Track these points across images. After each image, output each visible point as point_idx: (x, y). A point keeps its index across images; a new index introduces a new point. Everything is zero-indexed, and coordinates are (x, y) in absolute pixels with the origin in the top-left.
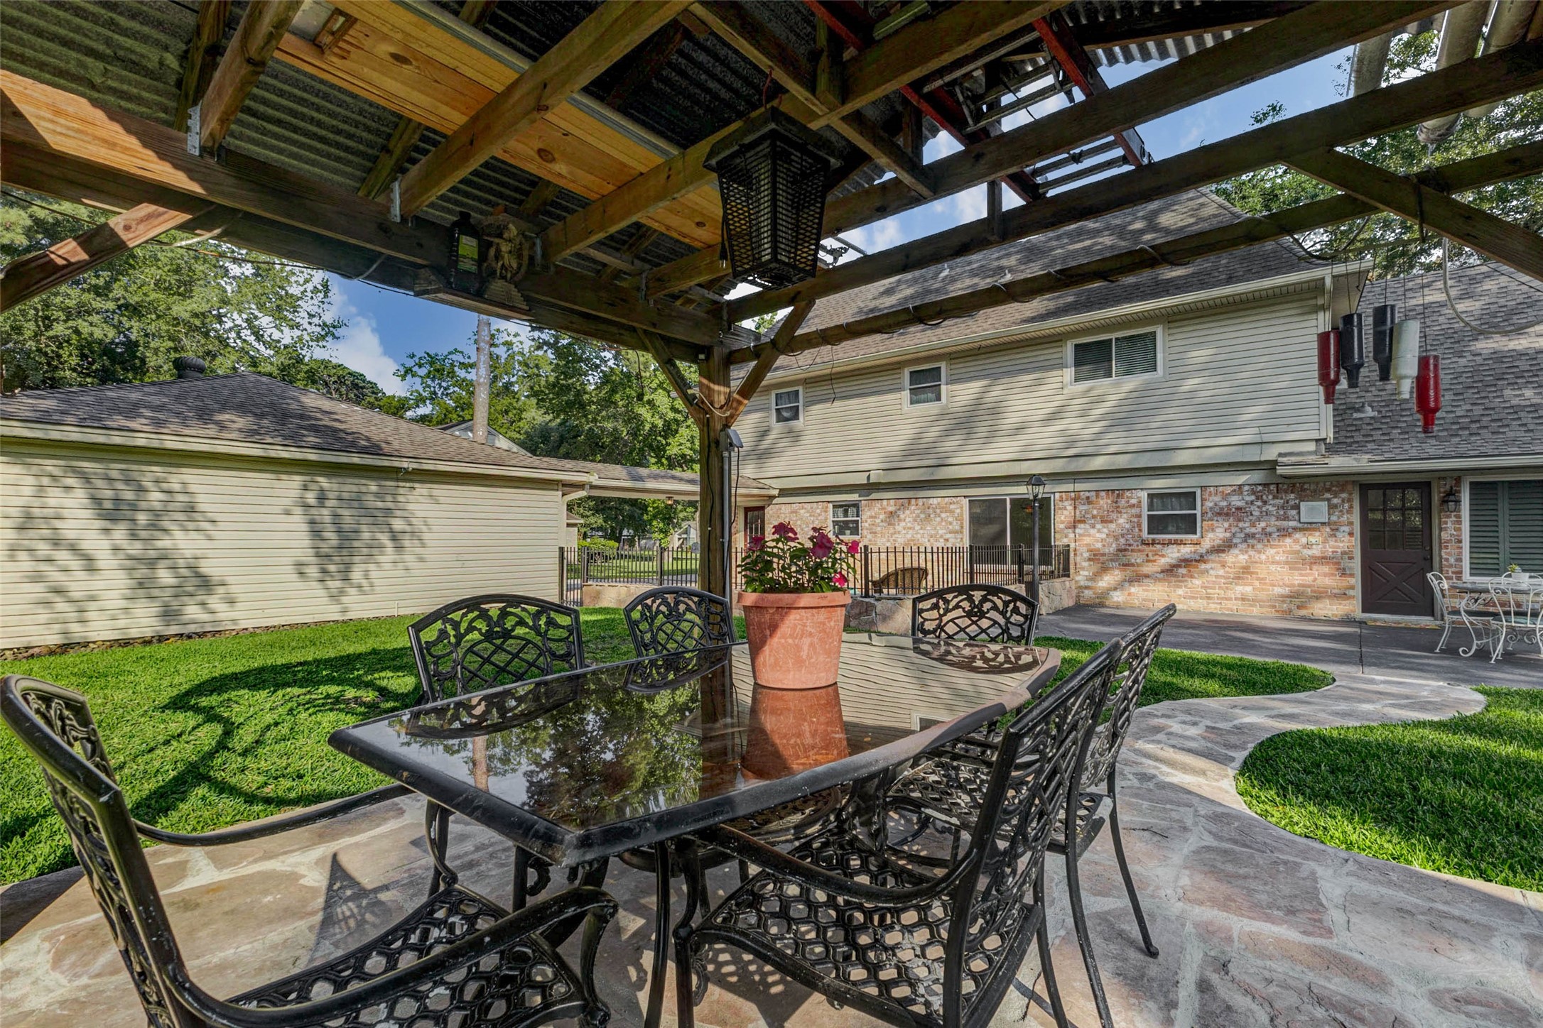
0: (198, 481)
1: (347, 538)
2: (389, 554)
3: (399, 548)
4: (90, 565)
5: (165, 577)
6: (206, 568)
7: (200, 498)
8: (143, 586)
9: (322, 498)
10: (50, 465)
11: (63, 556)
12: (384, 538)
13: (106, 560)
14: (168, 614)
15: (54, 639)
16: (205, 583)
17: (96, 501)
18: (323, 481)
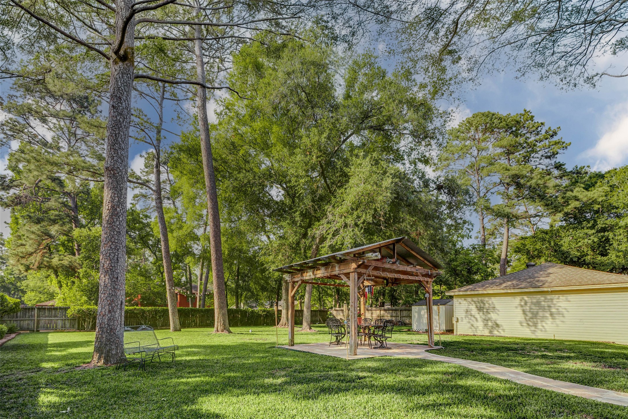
0: (494, 300)
1: (535, 315)
2: (550, 321)
3: (553, 318)
4: (477, 320)
5: (490, 324)
6: (498, 322)
7: (496, 306)
8: (486, 325)
9: (526, 303)
10: (469, 299)
11: (473, 319)
12: (547, 315)
13: (479, 319)
14: (491, 332)
15: (472, 334)
16: (498, 325)
17: (477, 307)
18: (526, 298)
